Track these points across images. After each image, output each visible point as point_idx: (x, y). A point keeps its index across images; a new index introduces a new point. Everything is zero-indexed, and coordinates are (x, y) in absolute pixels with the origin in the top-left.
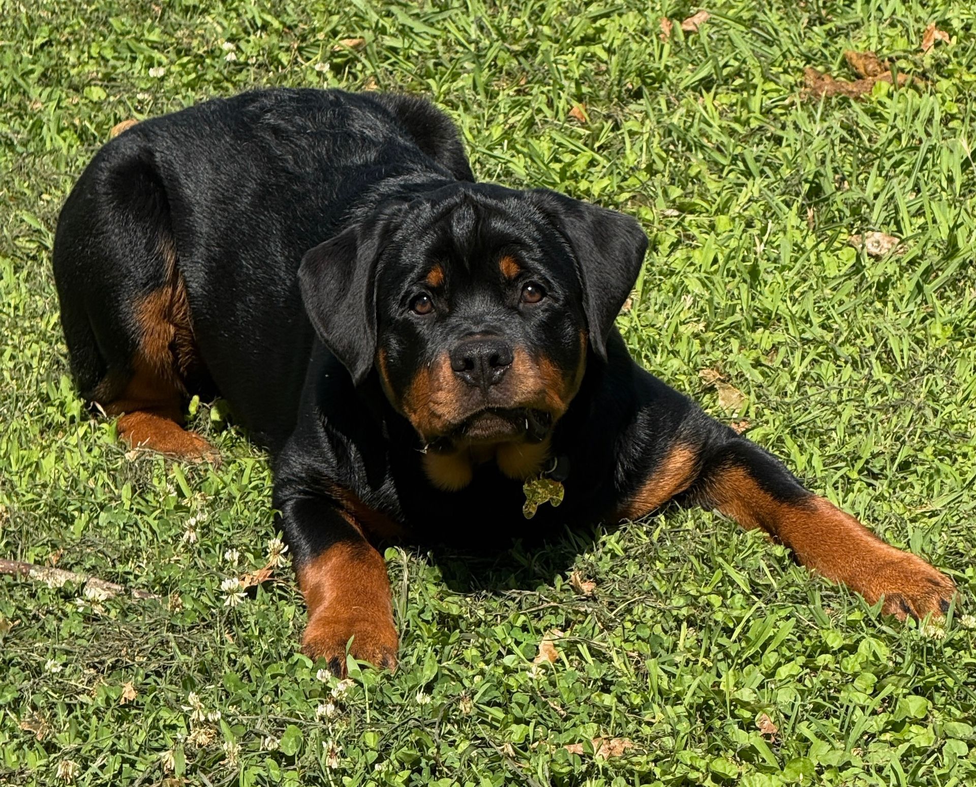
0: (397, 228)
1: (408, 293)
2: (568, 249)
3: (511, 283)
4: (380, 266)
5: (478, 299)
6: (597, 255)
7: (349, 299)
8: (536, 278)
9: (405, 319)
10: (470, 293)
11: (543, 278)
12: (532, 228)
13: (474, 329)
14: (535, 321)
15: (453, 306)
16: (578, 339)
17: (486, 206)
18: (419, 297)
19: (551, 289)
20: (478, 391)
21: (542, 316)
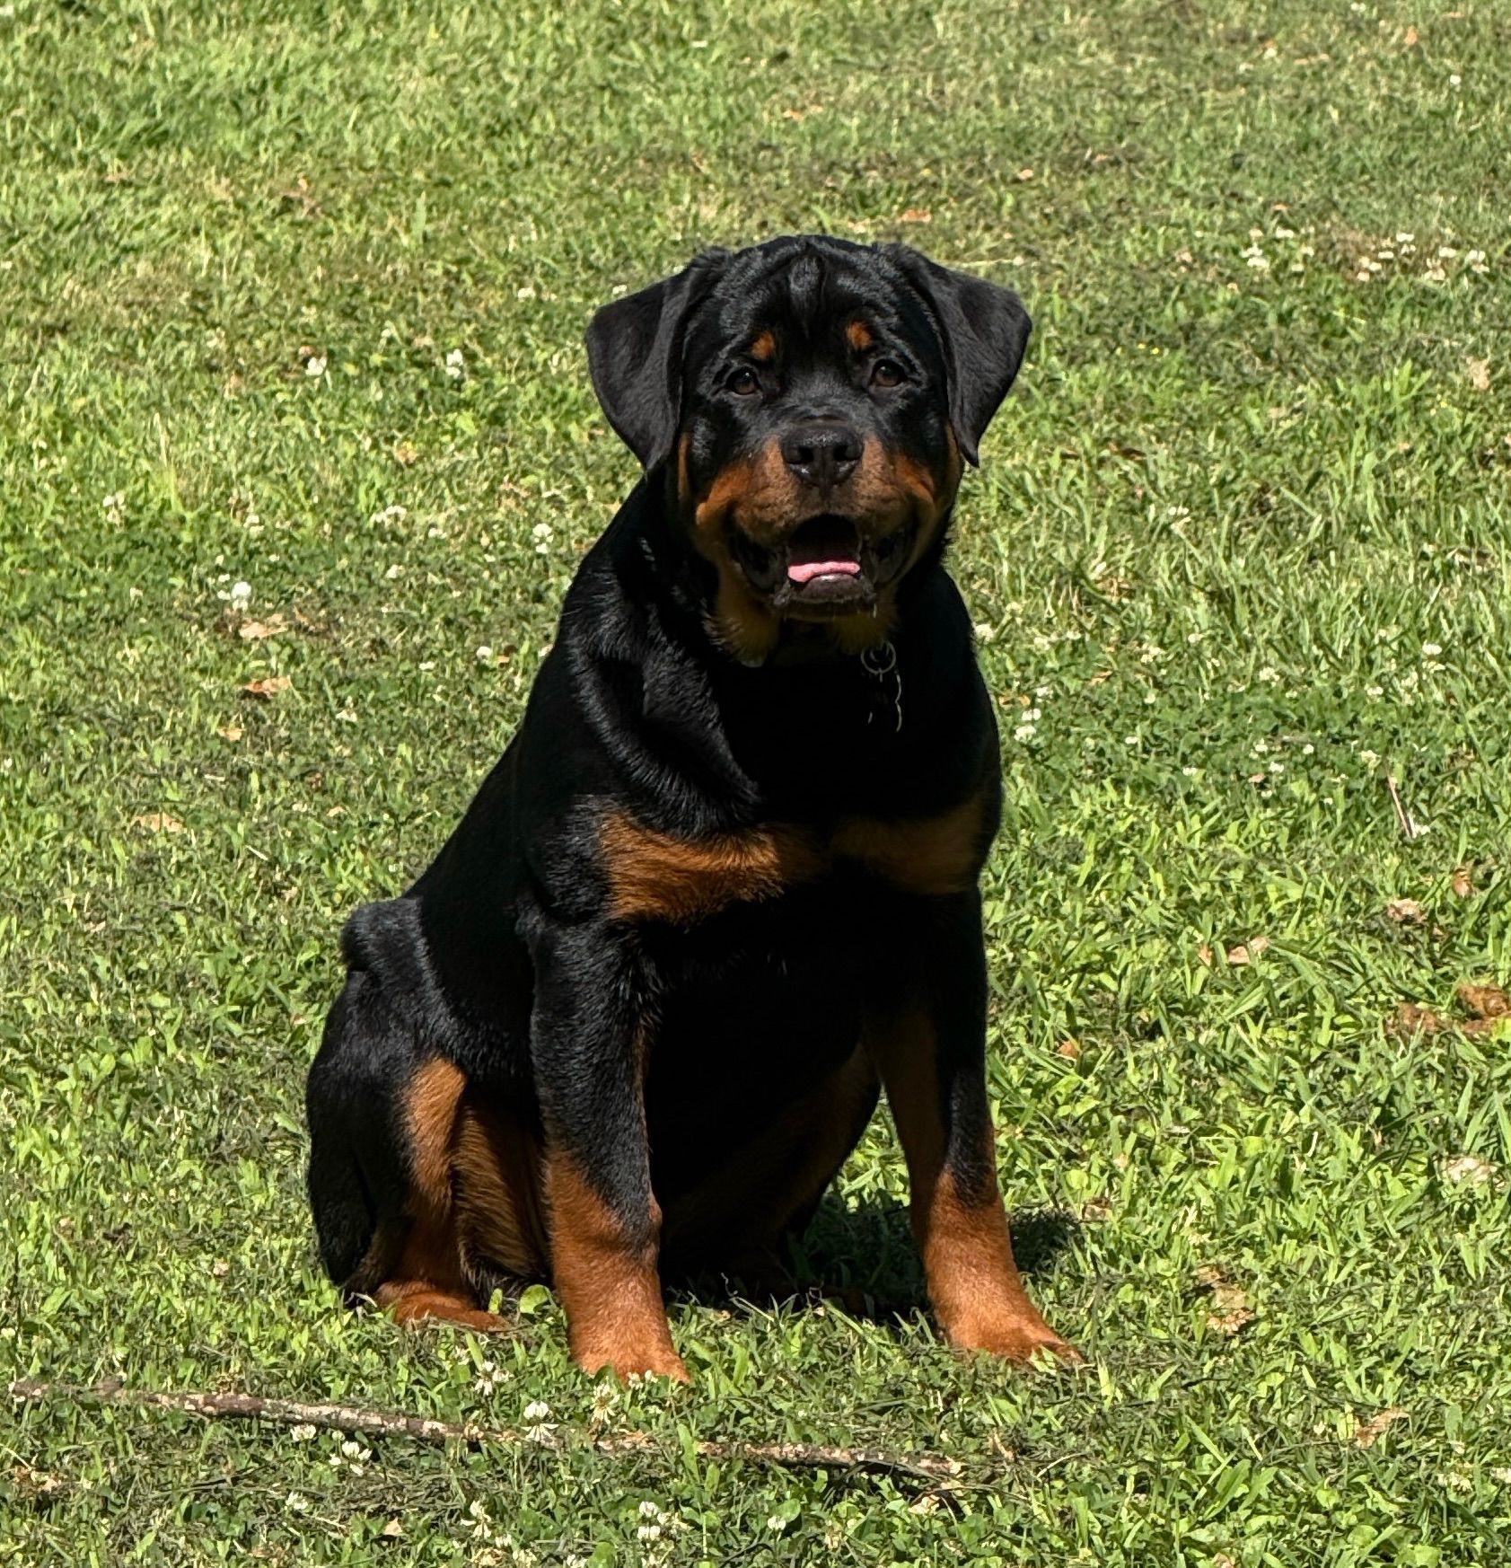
0: (718, 279)
1: (726, 367)
2: (931, 320)
3: (861, 356)
4: (692, 325)
5: (818, 376)
6: (966, 327)
7: (647, 370)
8: (893, 355)
9: (721, 401)
10: (809, 370)
11: (902, 356)
12: (888, 288)
13: (815, 412)
14: (890, 409)
15: (785, 386)
16: (943, 434)
17: (832, 258)
18: (740, 373)
19: (913, 369)
20: (816, 491)
21: (901, 404)
